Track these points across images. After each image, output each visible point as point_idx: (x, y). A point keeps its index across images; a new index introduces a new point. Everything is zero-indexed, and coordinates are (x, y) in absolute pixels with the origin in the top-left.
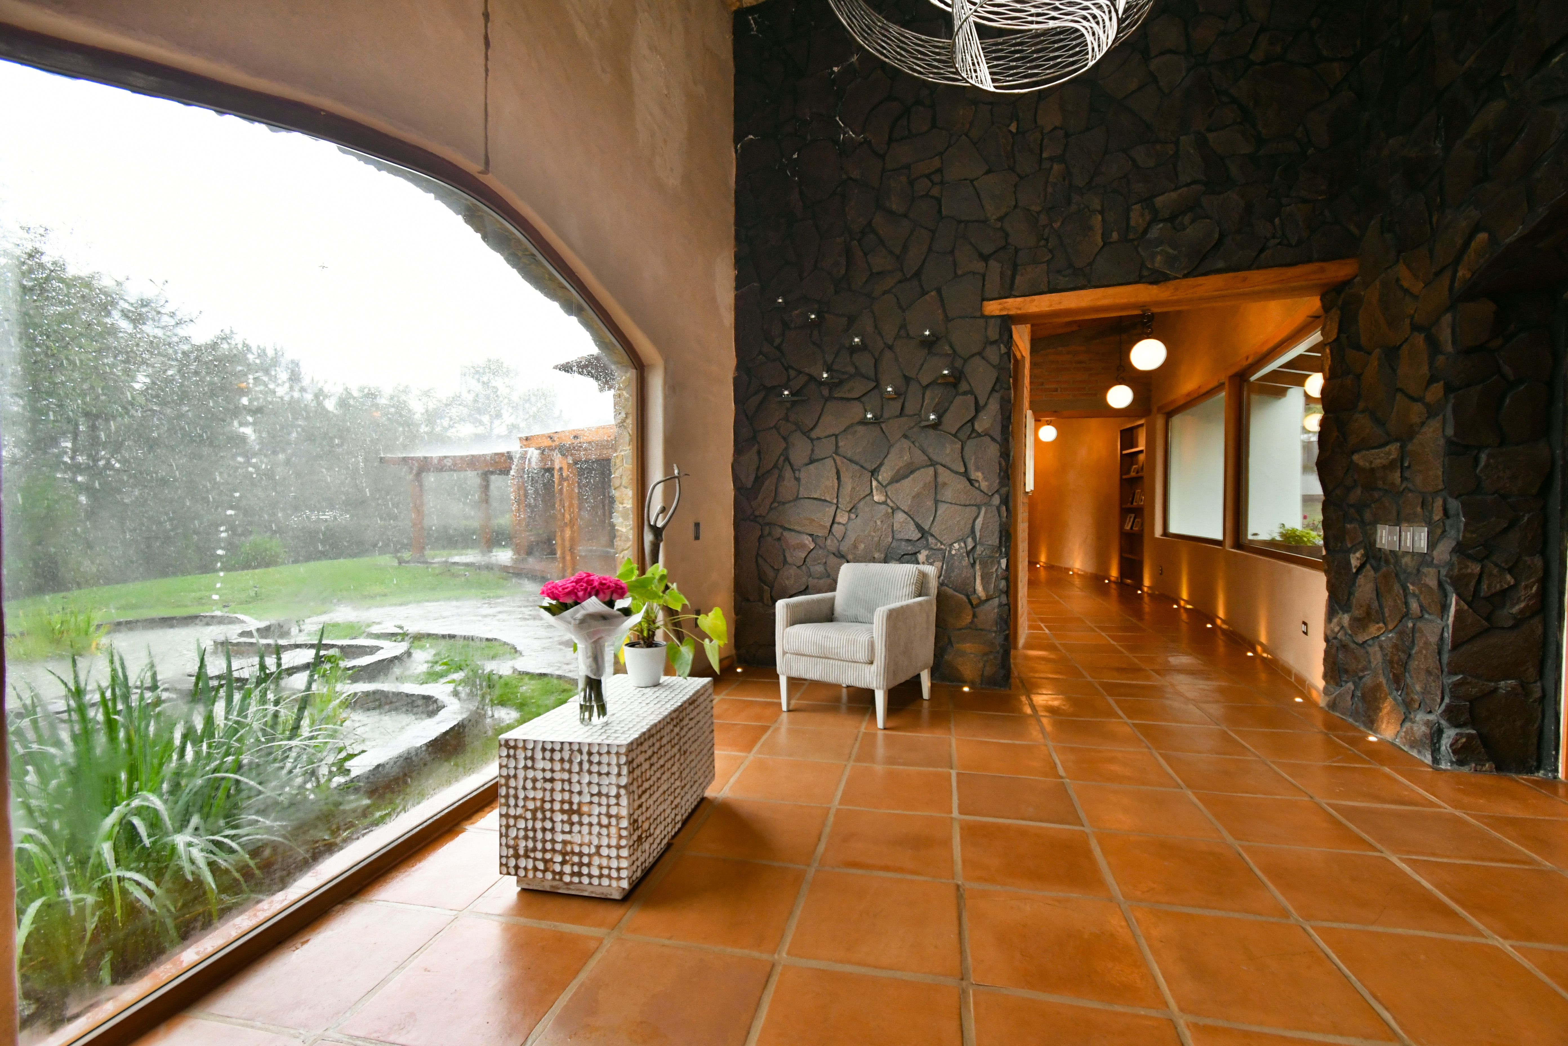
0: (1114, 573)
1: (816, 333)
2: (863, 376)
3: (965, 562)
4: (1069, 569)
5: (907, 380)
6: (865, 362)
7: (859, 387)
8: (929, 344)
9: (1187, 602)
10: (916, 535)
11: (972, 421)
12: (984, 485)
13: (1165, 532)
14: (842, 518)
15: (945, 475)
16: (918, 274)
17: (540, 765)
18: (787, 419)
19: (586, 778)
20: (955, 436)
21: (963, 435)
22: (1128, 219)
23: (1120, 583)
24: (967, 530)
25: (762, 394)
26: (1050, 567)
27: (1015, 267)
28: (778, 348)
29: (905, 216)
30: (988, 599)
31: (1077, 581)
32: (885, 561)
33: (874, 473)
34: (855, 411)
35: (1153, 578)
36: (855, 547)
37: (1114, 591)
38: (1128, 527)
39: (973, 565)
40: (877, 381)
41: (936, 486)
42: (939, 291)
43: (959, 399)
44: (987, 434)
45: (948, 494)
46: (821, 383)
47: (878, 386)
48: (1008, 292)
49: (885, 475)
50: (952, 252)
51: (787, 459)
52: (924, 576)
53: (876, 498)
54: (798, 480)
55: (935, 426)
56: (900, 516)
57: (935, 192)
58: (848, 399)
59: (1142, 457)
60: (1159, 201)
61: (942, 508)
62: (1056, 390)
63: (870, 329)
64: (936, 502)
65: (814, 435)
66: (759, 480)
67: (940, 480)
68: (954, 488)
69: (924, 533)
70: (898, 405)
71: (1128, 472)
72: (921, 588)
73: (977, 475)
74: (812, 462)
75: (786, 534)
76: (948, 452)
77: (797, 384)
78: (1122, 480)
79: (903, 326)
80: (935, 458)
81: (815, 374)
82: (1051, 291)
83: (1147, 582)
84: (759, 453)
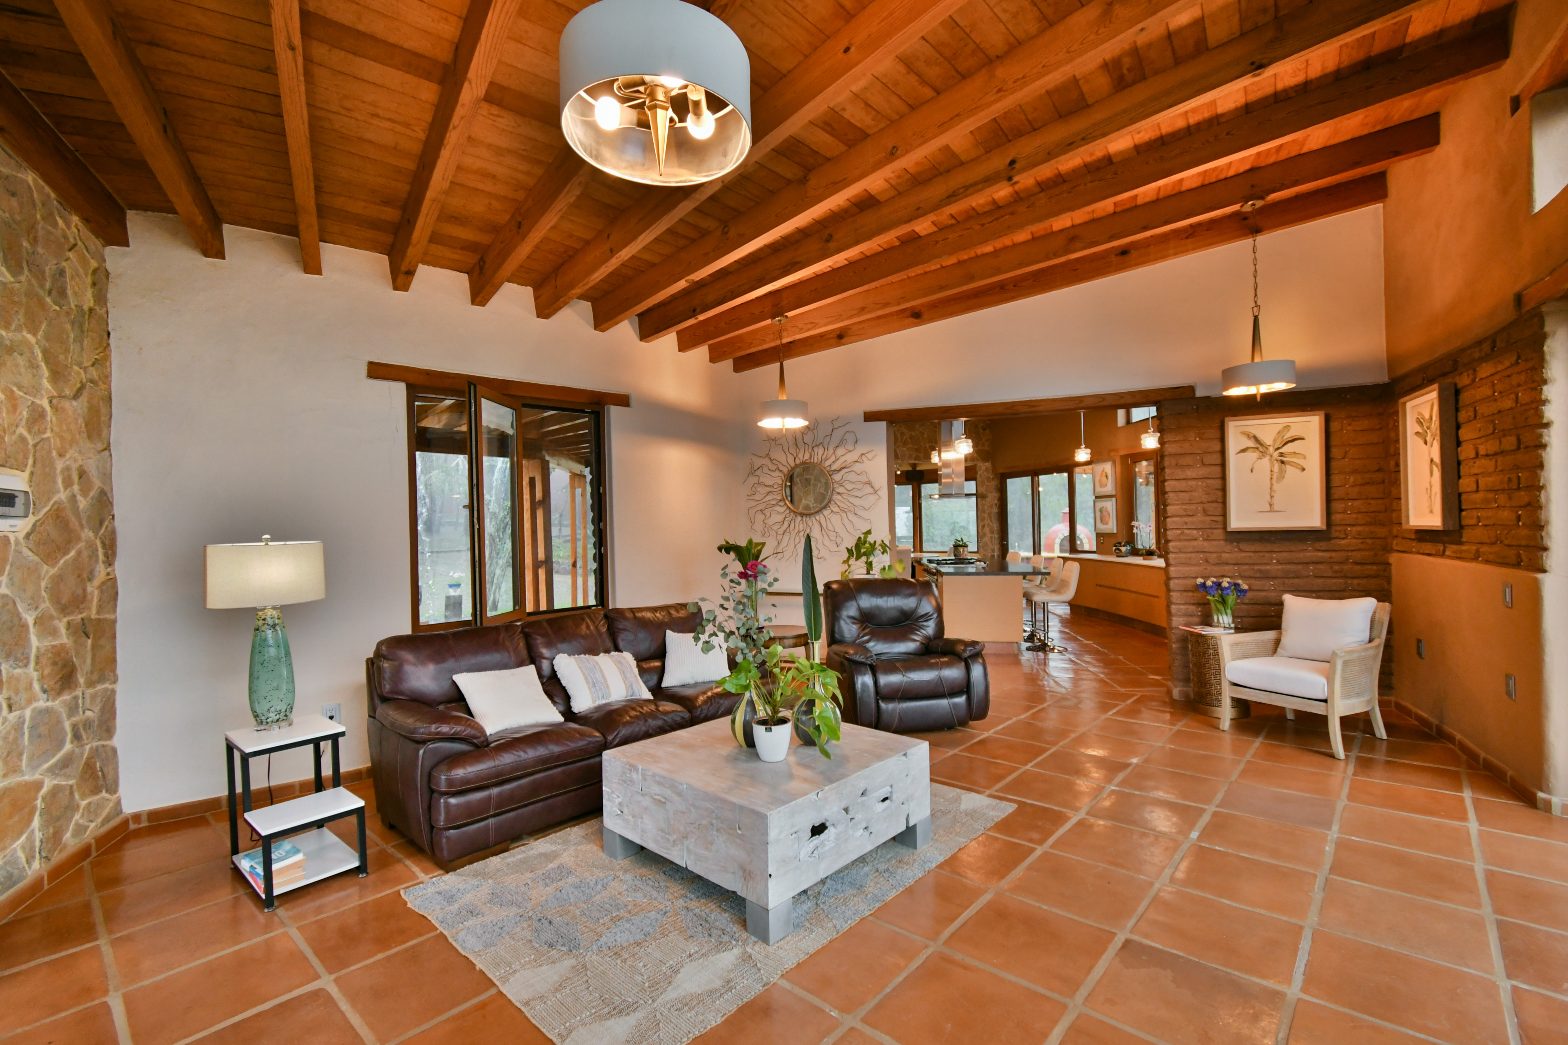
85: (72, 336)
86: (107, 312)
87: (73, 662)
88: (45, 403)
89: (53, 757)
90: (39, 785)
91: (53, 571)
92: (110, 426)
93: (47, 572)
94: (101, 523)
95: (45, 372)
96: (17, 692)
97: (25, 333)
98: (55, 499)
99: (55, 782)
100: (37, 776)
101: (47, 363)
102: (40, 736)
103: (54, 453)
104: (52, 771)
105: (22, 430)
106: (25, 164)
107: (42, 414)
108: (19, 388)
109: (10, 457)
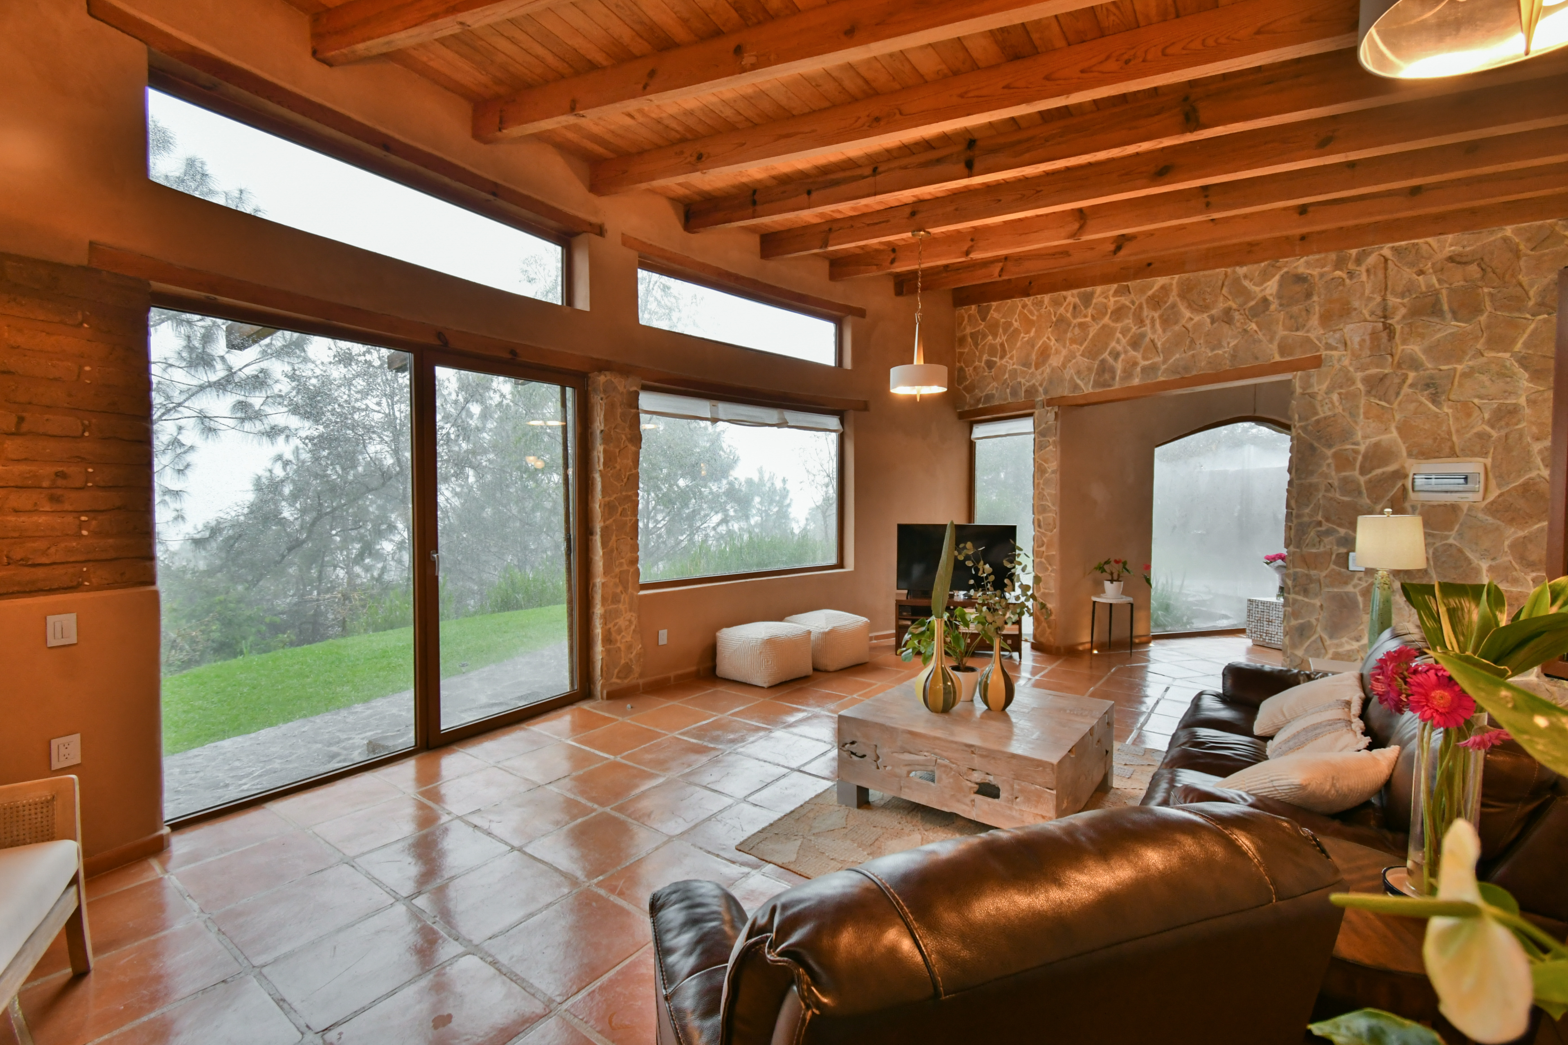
93: (1514, 533)
95: (1523, 374)
97: (1490, 354)
105: (1482, 427)
107: (1513, 411)
108: (1480, 397)
109: (1462, 450)
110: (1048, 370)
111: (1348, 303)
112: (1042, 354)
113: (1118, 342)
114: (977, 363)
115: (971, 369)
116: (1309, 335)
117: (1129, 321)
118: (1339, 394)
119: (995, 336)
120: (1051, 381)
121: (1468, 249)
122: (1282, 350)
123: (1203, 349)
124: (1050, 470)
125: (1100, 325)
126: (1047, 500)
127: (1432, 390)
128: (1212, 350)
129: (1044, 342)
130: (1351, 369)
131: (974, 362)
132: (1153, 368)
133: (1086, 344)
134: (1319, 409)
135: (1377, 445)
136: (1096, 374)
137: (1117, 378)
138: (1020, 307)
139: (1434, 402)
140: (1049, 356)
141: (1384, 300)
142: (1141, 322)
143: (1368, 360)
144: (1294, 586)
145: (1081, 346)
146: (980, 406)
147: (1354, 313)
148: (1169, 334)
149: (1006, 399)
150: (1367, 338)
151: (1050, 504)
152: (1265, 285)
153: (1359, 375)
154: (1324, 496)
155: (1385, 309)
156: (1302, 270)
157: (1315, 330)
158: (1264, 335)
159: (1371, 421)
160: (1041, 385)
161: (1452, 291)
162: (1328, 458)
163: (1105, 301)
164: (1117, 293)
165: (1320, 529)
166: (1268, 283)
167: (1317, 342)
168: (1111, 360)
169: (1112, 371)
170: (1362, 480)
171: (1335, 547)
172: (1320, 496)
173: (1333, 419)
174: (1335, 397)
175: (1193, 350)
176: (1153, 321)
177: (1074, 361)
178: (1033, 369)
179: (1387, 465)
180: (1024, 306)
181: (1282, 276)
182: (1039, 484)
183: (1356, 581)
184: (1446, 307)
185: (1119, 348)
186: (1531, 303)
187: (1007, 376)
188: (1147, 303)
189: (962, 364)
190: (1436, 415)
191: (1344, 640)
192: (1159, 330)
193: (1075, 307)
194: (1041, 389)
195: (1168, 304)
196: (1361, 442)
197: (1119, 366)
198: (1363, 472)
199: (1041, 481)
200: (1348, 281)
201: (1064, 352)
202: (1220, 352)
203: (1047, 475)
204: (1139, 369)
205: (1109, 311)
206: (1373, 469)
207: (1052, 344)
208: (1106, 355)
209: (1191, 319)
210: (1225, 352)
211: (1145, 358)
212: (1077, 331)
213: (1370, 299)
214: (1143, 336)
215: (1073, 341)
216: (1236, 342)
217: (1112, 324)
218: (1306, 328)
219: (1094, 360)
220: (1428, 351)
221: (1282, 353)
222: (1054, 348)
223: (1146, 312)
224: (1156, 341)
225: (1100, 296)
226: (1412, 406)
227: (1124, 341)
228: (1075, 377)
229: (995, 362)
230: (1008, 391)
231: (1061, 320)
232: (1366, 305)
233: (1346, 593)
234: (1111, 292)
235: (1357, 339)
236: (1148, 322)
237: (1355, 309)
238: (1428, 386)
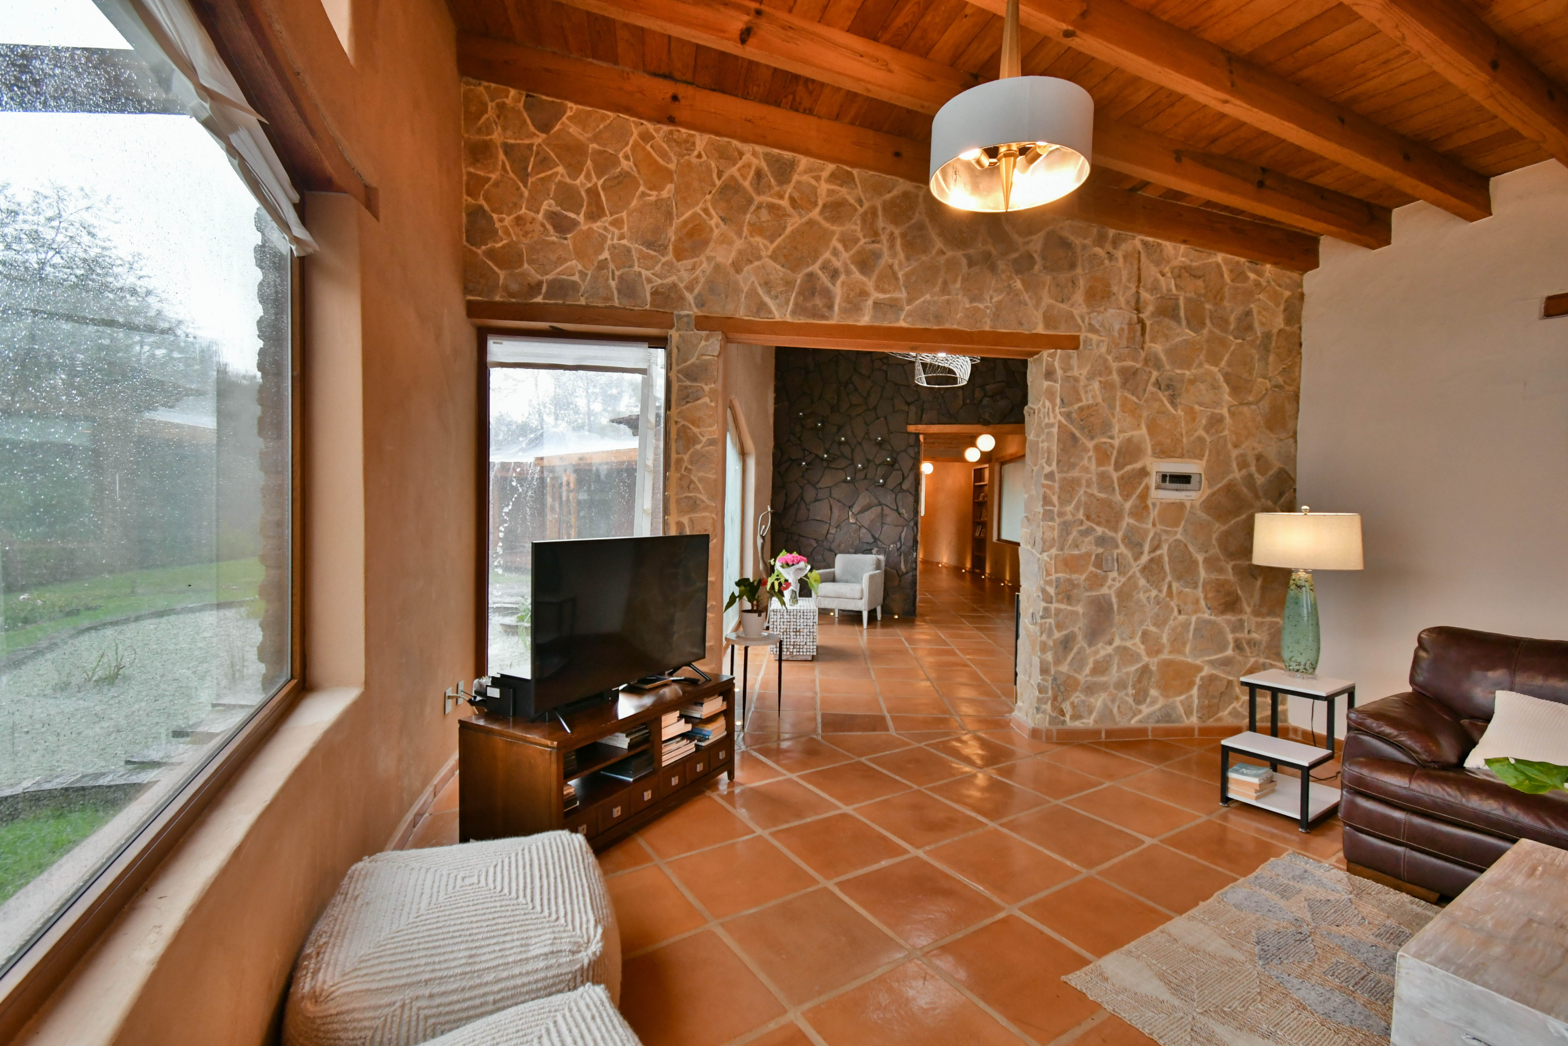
0: (968, 565)
1: (820, 433)
2: (846, 458)
3: (896, 554)
4: (938, 563)
5: (868, 461)
6: (846, 450)
7: (843, 463)
8: (880, 444)
9: (1009, 582)
10: (871, 540)
11: (901, 484)
12: (906, 516)
13: (999, 539)
14: (833, 531)
15: (887, 510)
16: (875, 408)
17: (786, 617)
18: (803, 477)
19: (802, 620)
20: (892, 491)
21: (896, 491)
22: (974, 394)
23: (972, 572)
24: (897, 538)
25: (788, 463)
26: (925, 562)
27: (923, 411)
28: (799, 439)
29: (869, 377)
30: (907, 573)
31: (944, 571)
32: (855, 553)
33: (850, 507)
34: (841, 475)
35: (992, 568)
36: (839, 546)
37: (968, 577)
38: (977, 534)
39: (900, 555)
40: (852, 460)
41: (882, 515)
42: (886, 418)
43: (894, 473)
44: (908, 491)
45: (888, 520)
46: (822, 459)
47: (853, 463)
48: (919, 422)
49: (856, 509)
50: (892, 399)
51: (802, 499)
52: (879, 561)
53: (851, 521)
54: (809, 510)
55: (882, 486)
56: (863, 530)
57: (884, 368)
58: (837, 469)
59: (986, 488)
60: (988, 387)
61: (885, 527)
62: (934, 443)
63: (849, 433)
64: (882, 524)
65: (819, 486)
66: (786, 508)
67: (885, 512)
68: (891, 517)
69: (876, 539)
70: (864, 473)
71: (978, 497)
72: (878, 567)
73: (903, 511)
74: (816, 500)
75: (801, 539)
76: (889, 499)
77: (810, 458)
78: (974, 503)
79: (867, 433)
80: (883, 501)
81: (820, 455)
82: (939, 424)
83: (988, 571)
84: (786, 494)
85: (1257, 357)
86: (1300, 328)
87: (1237, 594)
88: (1225, 412)
89: (1216, 654)
90: (1199, 669)
91: (1224, 528)
92: (1297, 418)
93: (1219, 527)
94: (1281, 495)
95: (1226, 388)
96: (1185, 603)
97: (1207, 366)
98: (1231, 477)
99: (1214, 672)
100: (1198, 662)
101: (1228, 383)
102: (1202, 637)
103: (1230, 446)
104: (1212, 663)
105: (1201, 432)
106: (1213, 252)
107: (1220, 420)
108: (1201, 405)
109: (1188, 452)
110: (706, 266)
111: (1108, 285)
112: (690, 234)
113: (835, 253)
114: (523, 211)
115: (508, 220)
116: (1072, 309)
117: (855, 227)
118: (1100, 382)
119: (575, 169)
120: (711, 287)
121: (1194, 264)
122: (1049, 320)
123: (960, 296)
124: (704, 440)
125: (804, 220)
126: (697, 489)
127: (1170, 392)
128: (971, 301)
129: (695, 215)
130: (1110, 358)
131: (517, 206)
132: (894, 306)
133: (779, 240)
134: (1083, 397)
135: (1129, 440)
136: (799, 294)
137: (836, 308)
138: (635, 135)
139: (1172, 403)
140: (706, 243)
141: (1137, 292)
142: (875, 236)
143: (1126, 351)
144: (1057, 594)
145: (772, 242)
146: (539, 299)
147: (1113, 298)
148: (914, 264)
149: (611, 299)
150: (1126, 327)
151: (704, 497)
152: (1029, 238)
153: (1115, 365)
154: (1086, 492)
155: (1138, 301)
156: (1066, 234)
157: (1078, 306)
158: (1030, 298)
159: (1126, 415)
160: (690, 288)
161: (1188, 300)
162: (1089, 451)
163: (813, 182)
164: (833, 177)
165: (1081, 528)
166: (1034, 237)
167: (1080, 321)
168: (824, 279)
169: (828, 296)
170: (1115, 476)
171: (1094, 548)
172: (1082, 492)
173: (1095, 408)
174: (1096, 385)
175: (949, 294)
176: (892, 238)
177: (757, 263)
178: (670, 257)
179: (1136, 462)
180: (646, 137)
181: (1048, 233)
182: (679, 461)
183: (1110, 582)
184: (1182, 314)
185: (837, 264)
186: (1232, 327)
187: (606, 255)
188: (884, 209)
189: (482, 202)
190: (1174, 417)
191: (1100, 645)
192: (902, 256)
193: (759, 174)
194: (690, 297)
195: (913, 222)
196: (1116, 436)
197: (838, 291)
198: (1117, 469)
199: (686, 457)
200: (1107, 262)
201: (739, 244)
202: (981, 306)
203: (698, 447)
204: (870, 302)
205: (820, 203)
206: (1126, 465)
207: (713, 223)
208: (815, 268)
209: (943, 253)
210: (987, 307)
211: (879, 288)
212: (764, 215)
213: (1127, 288)
214: (877, 255)
215: (757, 229)
216: (1000, 297)
217: (826, 225)
218: (1070, 302)
219: (794, 269)
220: (1169, 352)
221: (1047, 325)
222: (716, 232)
223: (881, 223)
224: (896, 267)
225: (805, 172)
226: (1156, 405)
227: (845, 255)
228: (760, 291)
229: (575, 223)
230: (613, 284)
231: (731, 189)
232: (1124, 294)
233: (1103, 595)
234: (825, 174)
235: (1117, 327)
236: (884, 238)
237: (1114, 294)
238: (1168, 387)
